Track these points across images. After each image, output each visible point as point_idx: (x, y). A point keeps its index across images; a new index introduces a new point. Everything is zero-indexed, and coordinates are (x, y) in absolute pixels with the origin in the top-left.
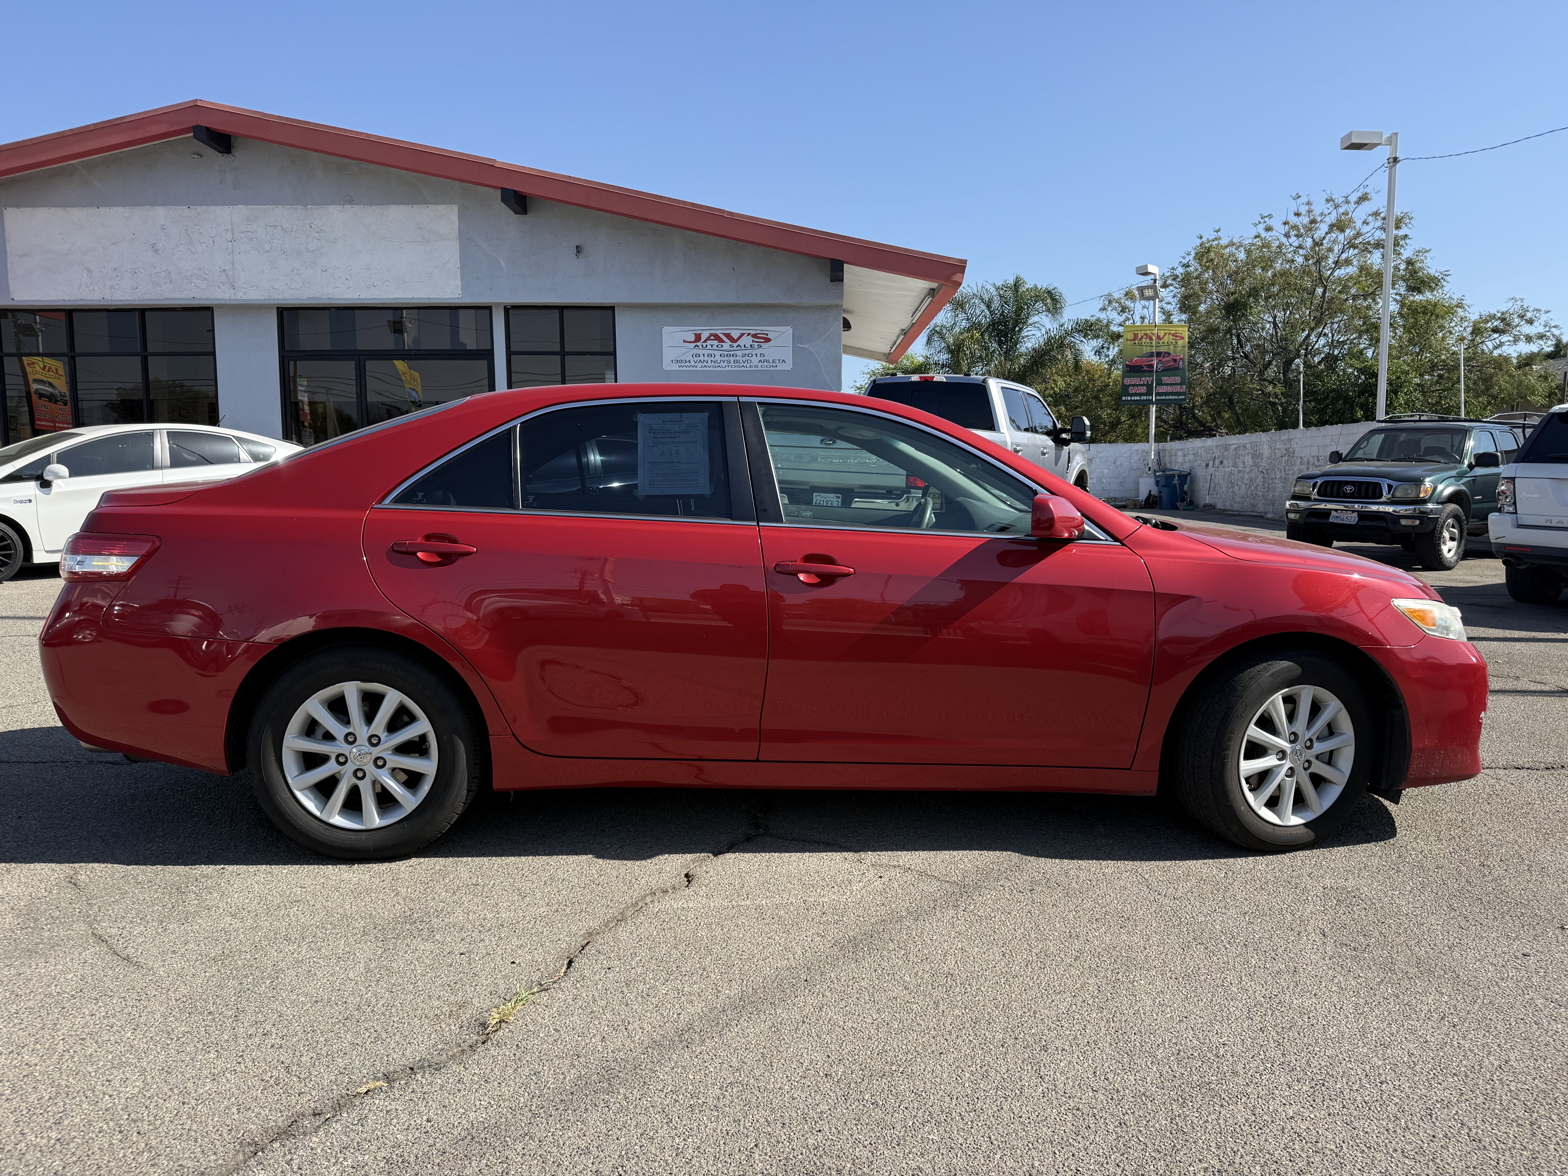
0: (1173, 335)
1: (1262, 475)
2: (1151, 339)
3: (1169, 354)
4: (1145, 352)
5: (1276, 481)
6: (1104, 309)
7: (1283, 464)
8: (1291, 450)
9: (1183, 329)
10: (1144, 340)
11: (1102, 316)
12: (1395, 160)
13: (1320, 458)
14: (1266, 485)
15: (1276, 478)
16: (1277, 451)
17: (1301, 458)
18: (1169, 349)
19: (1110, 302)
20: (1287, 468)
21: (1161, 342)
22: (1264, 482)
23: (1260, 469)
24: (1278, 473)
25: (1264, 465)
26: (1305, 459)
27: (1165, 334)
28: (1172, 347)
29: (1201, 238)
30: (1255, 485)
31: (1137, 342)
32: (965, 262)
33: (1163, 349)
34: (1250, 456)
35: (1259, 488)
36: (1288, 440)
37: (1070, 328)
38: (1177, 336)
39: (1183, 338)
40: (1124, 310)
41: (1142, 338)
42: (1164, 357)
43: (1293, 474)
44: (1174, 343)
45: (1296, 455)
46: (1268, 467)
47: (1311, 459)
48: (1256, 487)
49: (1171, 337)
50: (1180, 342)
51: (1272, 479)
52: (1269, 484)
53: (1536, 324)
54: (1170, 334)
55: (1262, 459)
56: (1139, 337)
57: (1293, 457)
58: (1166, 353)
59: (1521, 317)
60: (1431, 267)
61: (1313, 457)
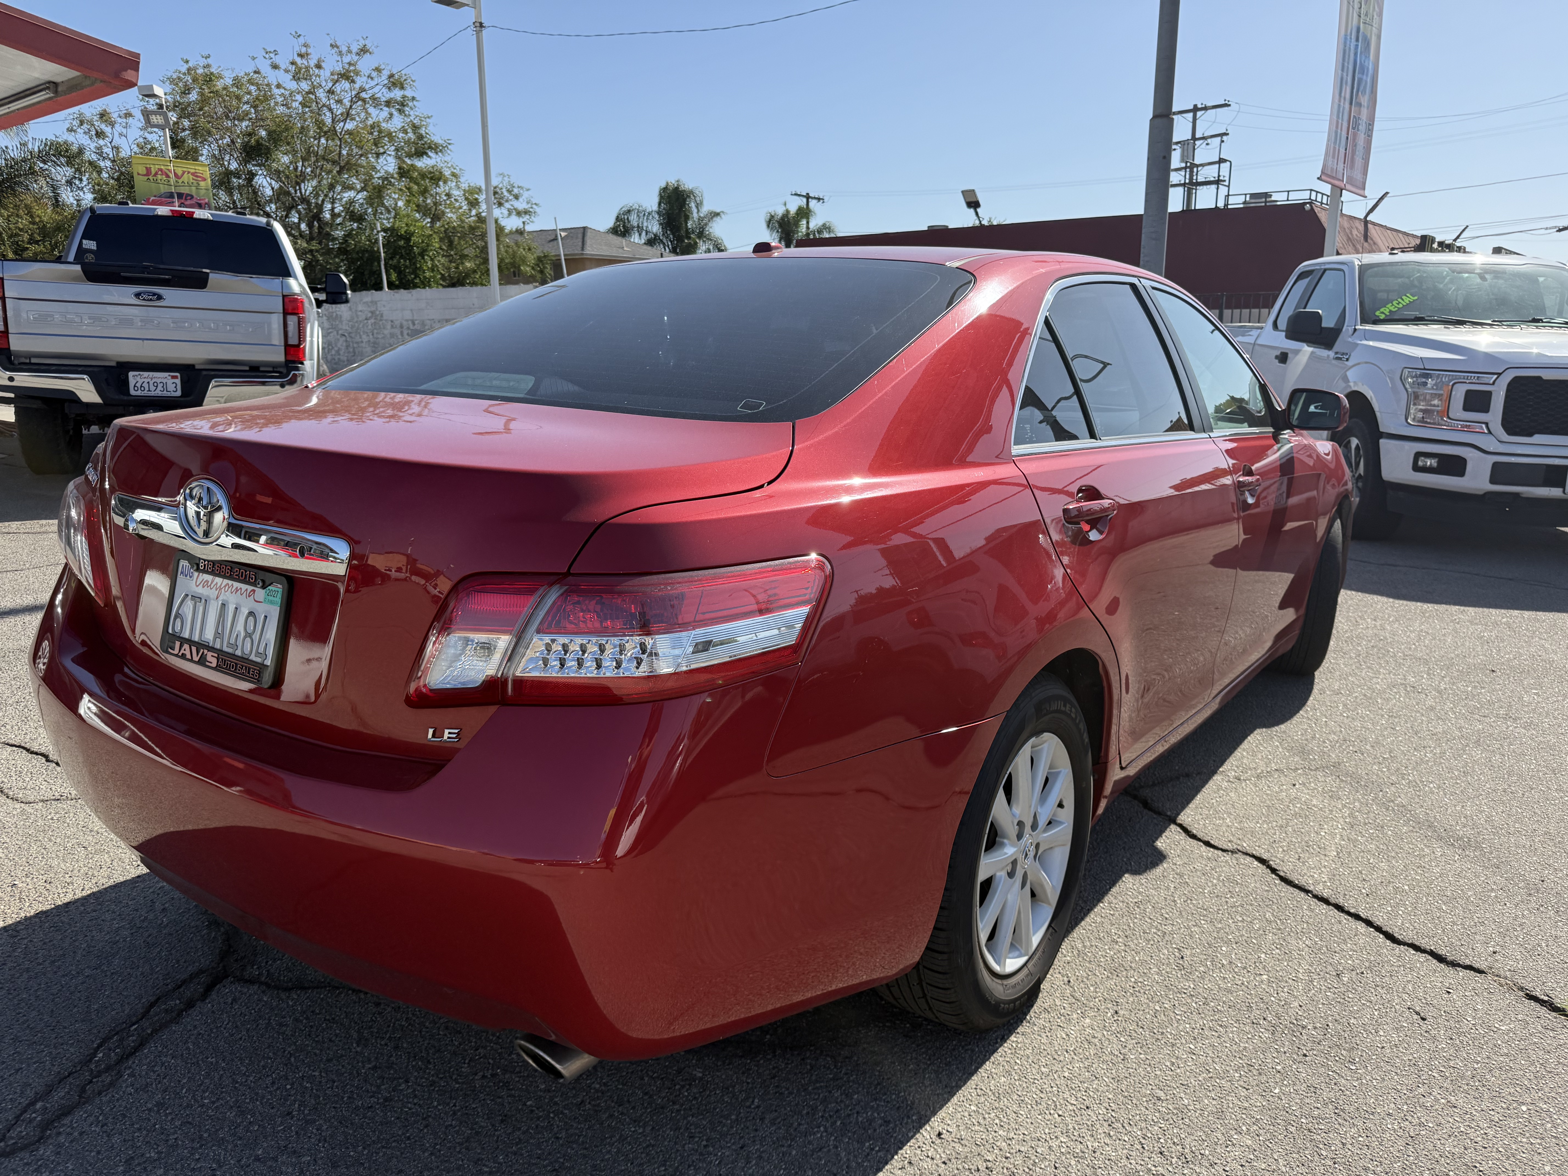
0: (193, 174)
1: (344, 338)
2: (168, 176)
3: (192, 197)
4: (163, 191)
5: (364, 345)
6: (71, 130)
7: (370, 327)
8: (378, 313)
9: (204, 169)
10: (159, 177)
11: (71, 138)
12: (481, 25)
13: (416, 322)
14: (351, 350)
15: (362, 342)
16: (360, 313)
17: (392, 321)
18: (191, 190)
19: (82, 123)
20: (375, 331)
21: (180, 181)
22: (347, 347)
23: (340, 332)
24: (364, 337)
25: (344, 327)
26: (397, 323)
27: (184, 172)
28: (194, 188)
29: (187, 62)
30: (336, 349)
31: (150, 177)
32: (138, 56)
33: (184, 190)
34: (325, 318)
35: (341, 353)
36: (372, 302)
37: (36, 149)
38: (197, 176)
39: (204, 180)
40: (100, 134)
41: (156, 174)
42: (186, 199)
43: (383, 338)
44: (195, 184)
45: (385, 318)
46: (350, 330)
47: (405, 323)
48: (338, 352)
49: (191, 177)
50: (202, 184)
51: (357, 343)
52: (354, 348)
53: (521, 199)
54: (189, 172)
55: (341, 322)
56: (153, 172)
57: (381, 320)
58: (188, 195)
59: (509, 191)
60: (435, 133)
61: (407, 320)
